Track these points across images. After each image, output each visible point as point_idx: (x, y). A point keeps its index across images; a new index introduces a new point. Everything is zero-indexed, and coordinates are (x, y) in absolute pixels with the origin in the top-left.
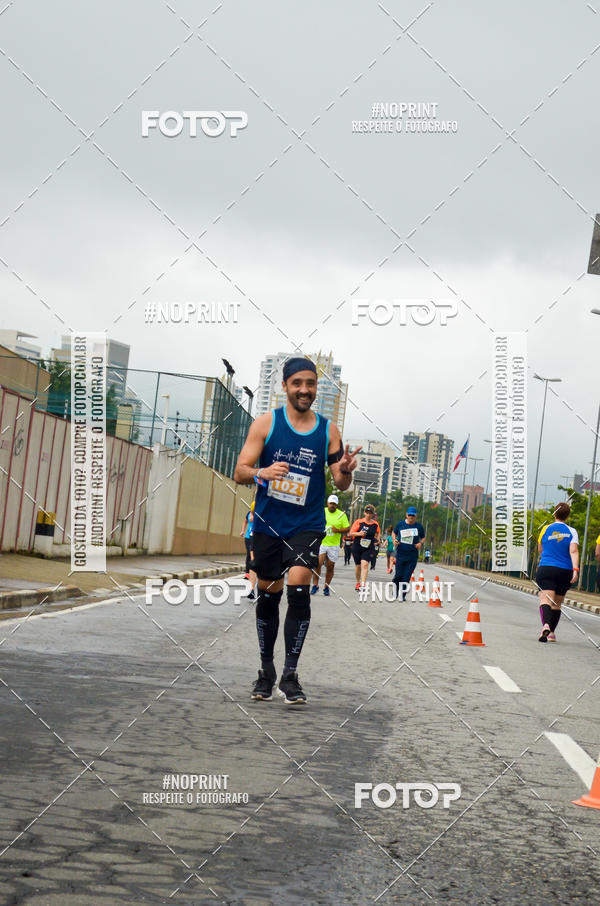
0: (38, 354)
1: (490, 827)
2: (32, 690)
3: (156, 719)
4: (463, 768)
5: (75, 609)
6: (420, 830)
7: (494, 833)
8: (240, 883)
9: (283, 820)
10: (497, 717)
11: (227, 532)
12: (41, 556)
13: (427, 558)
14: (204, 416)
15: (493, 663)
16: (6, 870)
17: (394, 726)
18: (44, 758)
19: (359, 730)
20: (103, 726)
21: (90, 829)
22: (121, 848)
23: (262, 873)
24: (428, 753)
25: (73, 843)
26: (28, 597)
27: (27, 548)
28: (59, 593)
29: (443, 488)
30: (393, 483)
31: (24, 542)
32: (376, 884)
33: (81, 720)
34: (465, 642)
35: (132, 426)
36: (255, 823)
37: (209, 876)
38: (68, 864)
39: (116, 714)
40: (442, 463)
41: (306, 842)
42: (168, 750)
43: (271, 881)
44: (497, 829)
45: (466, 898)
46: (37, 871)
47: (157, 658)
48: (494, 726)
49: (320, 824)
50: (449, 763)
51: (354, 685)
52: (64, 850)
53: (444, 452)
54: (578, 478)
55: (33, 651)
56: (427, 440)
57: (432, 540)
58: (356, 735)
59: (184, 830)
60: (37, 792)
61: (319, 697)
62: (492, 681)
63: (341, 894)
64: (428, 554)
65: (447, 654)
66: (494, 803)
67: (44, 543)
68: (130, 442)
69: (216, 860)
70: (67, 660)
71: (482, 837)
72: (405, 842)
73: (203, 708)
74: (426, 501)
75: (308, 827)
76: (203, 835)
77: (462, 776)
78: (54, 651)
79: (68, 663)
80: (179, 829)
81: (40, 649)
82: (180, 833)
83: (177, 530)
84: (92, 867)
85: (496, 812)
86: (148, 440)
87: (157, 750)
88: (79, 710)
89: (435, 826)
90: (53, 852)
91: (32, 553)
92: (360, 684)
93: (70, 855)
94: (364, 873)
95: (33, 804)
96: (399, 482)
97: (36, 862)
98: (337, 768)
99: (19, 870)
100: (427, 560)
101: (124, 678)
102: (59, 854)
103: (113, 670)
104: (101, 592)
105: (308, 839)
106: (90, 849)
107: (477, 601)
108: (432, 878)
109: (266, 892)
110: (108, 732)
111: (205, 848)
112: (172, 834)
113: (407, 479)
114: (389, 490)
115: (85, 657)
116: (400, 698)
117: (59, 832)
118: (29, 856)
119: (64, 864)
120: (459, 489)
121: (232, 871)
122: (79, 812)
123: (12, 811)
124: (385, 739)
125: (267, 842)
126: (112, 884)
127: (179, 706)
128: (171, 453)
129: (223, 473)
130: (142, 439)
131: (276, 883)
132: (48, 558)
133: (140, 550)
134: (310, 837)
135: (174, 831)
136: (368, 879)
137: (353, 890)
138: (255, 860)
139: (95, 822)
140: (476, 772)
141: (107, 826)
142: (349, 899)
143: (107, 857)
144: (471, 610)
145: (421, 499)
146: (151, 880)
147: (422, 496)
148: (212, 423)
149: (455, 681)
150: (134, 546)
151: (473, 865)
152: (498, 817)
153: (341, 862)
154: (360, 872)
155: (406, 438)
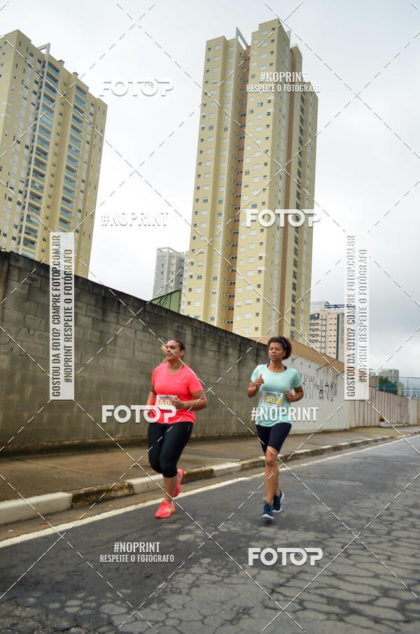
12: (382, 427)
20: (405, 478)
22: (416, 517)
25: (403, 515)
31: (377, 424)
33: (399, 477)
38: (402, 522)
46: (394, 523)
47: (418, 457)
67: (382, 424)
78: (389, 455)
79: (392, 459)
83: (417, 418)
84: (408, 523)
88: (398, 473)
91: (379, 427)
93: (402, 519)
97: (393, 520)
102: (399, 518)
104: (399, 437)
106: (407, 517)
115: (397, 457)
117: (398, 511)
118: (391, 518)
139: (407, 508)
141: (411, 510)
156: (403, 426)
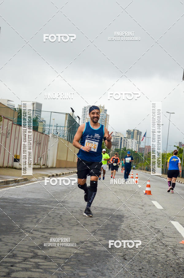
0: (14, 107)
1: (154, 250)
2: (13, 210)
3: (51, 218)
4: (146, 232)
5: (26, 185)
6: (132, 251)
7: (155, 252)
8: (78, 268)
9: (90, 248)
10: (156, 217)
11: (72, 161)
12: (16, 168)
13: (134, 168)
14: (65, 125)
15: (154, 200)
16: (6, 265)
17: (124, 219)
18: (17, 230)
19: (114, 221)
20: (35, 220)
21: (32, 252)
22: (41, 258)
23: (84, 265)
24: (135, 228)
25: (27, 256)
26: (12, 181)
27: (11, 166)
28: (21, 180)
29: (139, 147)
30: (123, 145)
31: (10, 164)
32: (119, 268)
33: (28, 219)
34: (146, 194)
35: (43, 128)
36: (82, 250)
37: (68, 266)
38: (25, 263)
39: (39, 216)
40: (138, 139)
41: (98, 255)
42: (55, 227)
43: (87, 267)
44: (156, 251)
45: (147, 272)
46: (15, 265)
47: (51, 199)
48: (155, 219)
49: (102, 250)
50: (141, 231)
51: (112, 207)
52: (23, 258)
53: (139, 136)
54: (180, 143)
55: (13, 198)
56: (134, 132)
57: (135, 162)
58: (113, 222)
59: (60, 252)
60: (15, 241)
61: (101, 211)
62: (154, 206)
63: (108, 271)
64: (134, 167)
65: (140, 197)
66: (155, 243)
67: (16, 164)
68: (42, 133)
69: (70, 261)
70: (24, 200)
71: (152, 253)
72: (128, 255)
73: (65, 214)
74: (133, 150)
75: (98, 251)
76: (66, 253)
77: (146, 235)
78: (20, 197)
79: (24, 201)
80: (59, 251)
81: (16, 197)
82: (59, 253)
83: (57, 160)
84: (32, 263)
85: (156, 246)
86: (48, 133)
87: (52, 227)
88: (28, 215)
89: (137, 250)
90: (20, 259)
91: (13, 168)
92: (114, 207)
93: (25, 260)
94: (115, 264)
95: (14, 244)
96: (125, 145)
97: (15, 262)
98: (107, 232)
99: (10, 264)
100: (134, 169)
101: (41, 206)
102: (22, 259)
103: (38, 203)
104: (33, 179)
105: (98, 254)
106: (31, 258)
107: (149, 181)
108: (136, 266)
109: (85, 271)
110: (37, 222)
111: (67, 257)
112: (56, 253)
113: (127, 144)
114: (122, 147)
115: (29, 199)
116: (126, 211)
117: (22, 253)
118: (13, 260)
119: (24, 263)
120: (144, 147)
121: (75, 264)
122: (28, 247)
123: (7, 246)
124: (122, 223)
125: (86, 255)
126: (38, 268)
127: (58, 214)
128: (55, 137)
129: (71, 142)
130: (46, 132)
131: (89, 268)
132: (18, 169)
133: (46, 166)
134: (99, 254)
135: (57, 252)
136: (117, 266)
137: (112, 270)
138: (82, 261)
139: (33, 250)
140: (150, 233)
141: (37, 251)
142: (111, 272)
143: (37, 260)
144: (147, 184)
145: (132, 150)
146: (50, 267)
147: (132, 149)
148: (67, 127)
149: (143, 206)
150: (44, 165)
151: (149, 262)
152: (157, 247)
153: (108, 261)
154: (114, 264)
155: (127, 131)
156: (40, 168)
